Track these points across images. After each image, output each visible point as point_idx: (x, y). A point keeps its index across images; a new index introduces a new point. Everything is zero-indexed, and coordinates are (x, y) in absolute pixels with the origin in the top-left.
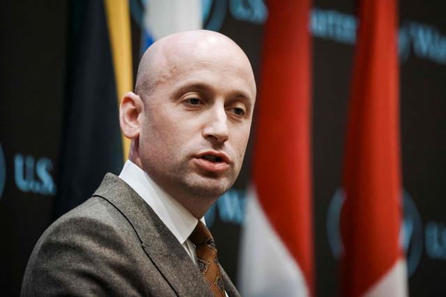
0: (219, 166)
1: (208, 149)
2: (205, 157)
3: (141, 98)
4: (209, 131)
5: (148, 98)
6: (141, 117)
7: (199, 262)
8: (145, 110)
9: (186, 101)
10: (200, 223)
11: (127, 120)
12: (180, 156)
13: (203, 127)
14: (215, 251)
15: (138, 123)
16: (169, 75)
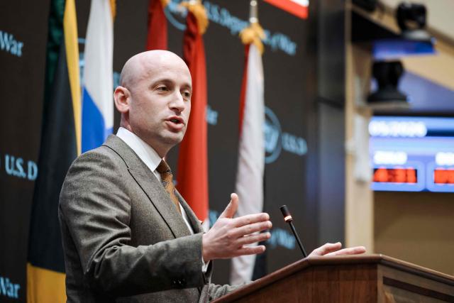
0: (179, 126)
1: (172, 115)
2: (171, 120)
3: (129, 89)
4: (173, 105)
5: (133, 89)
6: (129, 100)
7: (162, 182)
8: (132, 95)
9: (159, 89)
10: (162, 161)
11: (120, 102)
12: (157, 119)
13: (169, 103)
14: (171, 176)
15: (127, 104)
16: (147, 75)
